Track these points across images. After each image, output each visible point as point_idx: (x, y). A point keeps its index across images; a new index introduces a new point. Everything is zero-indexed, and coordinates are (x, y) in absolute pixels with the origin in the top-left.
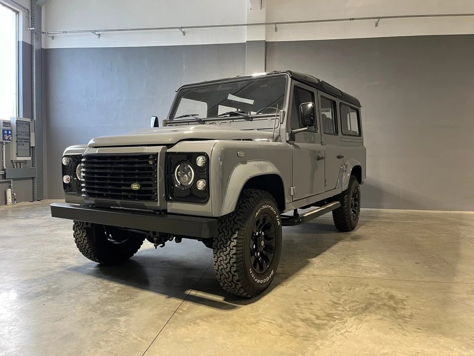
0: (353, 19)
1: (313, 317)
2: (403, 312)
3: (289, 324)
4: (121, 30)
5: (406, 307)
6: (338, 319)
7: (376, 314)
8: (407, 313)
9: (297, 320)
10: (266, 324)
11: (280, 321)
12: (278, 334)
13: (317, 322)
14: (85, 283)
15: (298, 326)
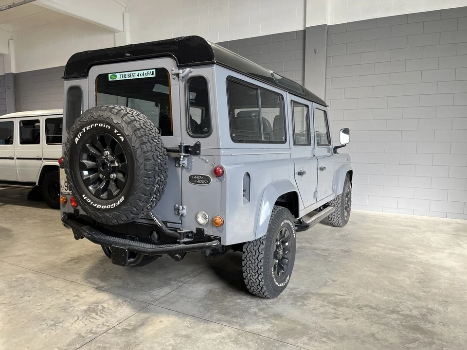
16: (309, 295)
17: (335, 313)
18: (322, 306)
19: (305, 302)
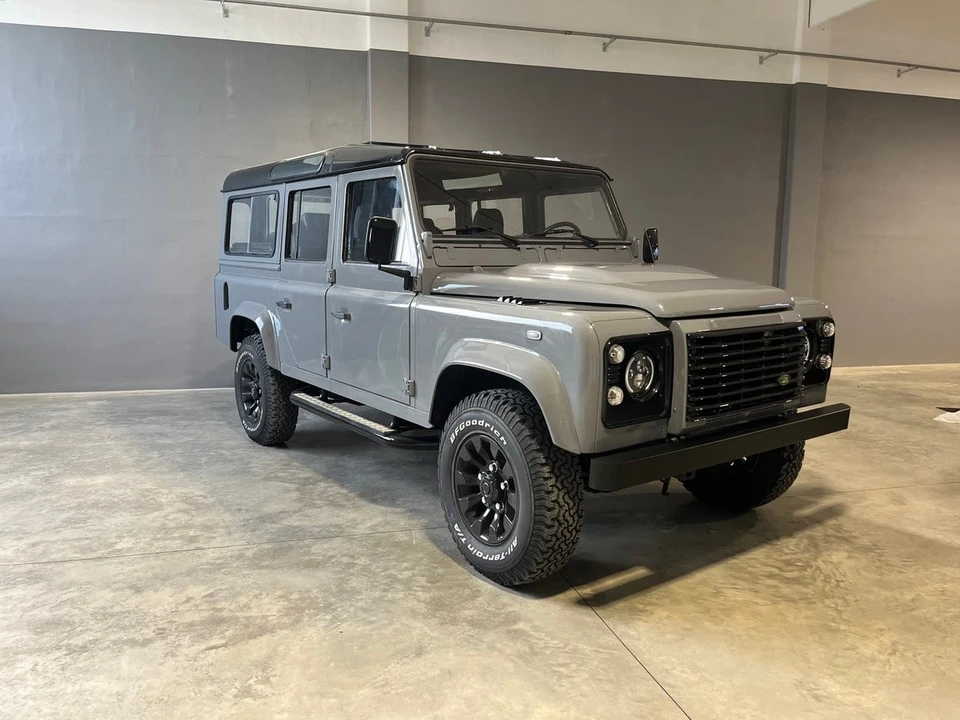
6: (806, 566)
17: (214, 602)
18: (247, 606)
19: (286, 603)
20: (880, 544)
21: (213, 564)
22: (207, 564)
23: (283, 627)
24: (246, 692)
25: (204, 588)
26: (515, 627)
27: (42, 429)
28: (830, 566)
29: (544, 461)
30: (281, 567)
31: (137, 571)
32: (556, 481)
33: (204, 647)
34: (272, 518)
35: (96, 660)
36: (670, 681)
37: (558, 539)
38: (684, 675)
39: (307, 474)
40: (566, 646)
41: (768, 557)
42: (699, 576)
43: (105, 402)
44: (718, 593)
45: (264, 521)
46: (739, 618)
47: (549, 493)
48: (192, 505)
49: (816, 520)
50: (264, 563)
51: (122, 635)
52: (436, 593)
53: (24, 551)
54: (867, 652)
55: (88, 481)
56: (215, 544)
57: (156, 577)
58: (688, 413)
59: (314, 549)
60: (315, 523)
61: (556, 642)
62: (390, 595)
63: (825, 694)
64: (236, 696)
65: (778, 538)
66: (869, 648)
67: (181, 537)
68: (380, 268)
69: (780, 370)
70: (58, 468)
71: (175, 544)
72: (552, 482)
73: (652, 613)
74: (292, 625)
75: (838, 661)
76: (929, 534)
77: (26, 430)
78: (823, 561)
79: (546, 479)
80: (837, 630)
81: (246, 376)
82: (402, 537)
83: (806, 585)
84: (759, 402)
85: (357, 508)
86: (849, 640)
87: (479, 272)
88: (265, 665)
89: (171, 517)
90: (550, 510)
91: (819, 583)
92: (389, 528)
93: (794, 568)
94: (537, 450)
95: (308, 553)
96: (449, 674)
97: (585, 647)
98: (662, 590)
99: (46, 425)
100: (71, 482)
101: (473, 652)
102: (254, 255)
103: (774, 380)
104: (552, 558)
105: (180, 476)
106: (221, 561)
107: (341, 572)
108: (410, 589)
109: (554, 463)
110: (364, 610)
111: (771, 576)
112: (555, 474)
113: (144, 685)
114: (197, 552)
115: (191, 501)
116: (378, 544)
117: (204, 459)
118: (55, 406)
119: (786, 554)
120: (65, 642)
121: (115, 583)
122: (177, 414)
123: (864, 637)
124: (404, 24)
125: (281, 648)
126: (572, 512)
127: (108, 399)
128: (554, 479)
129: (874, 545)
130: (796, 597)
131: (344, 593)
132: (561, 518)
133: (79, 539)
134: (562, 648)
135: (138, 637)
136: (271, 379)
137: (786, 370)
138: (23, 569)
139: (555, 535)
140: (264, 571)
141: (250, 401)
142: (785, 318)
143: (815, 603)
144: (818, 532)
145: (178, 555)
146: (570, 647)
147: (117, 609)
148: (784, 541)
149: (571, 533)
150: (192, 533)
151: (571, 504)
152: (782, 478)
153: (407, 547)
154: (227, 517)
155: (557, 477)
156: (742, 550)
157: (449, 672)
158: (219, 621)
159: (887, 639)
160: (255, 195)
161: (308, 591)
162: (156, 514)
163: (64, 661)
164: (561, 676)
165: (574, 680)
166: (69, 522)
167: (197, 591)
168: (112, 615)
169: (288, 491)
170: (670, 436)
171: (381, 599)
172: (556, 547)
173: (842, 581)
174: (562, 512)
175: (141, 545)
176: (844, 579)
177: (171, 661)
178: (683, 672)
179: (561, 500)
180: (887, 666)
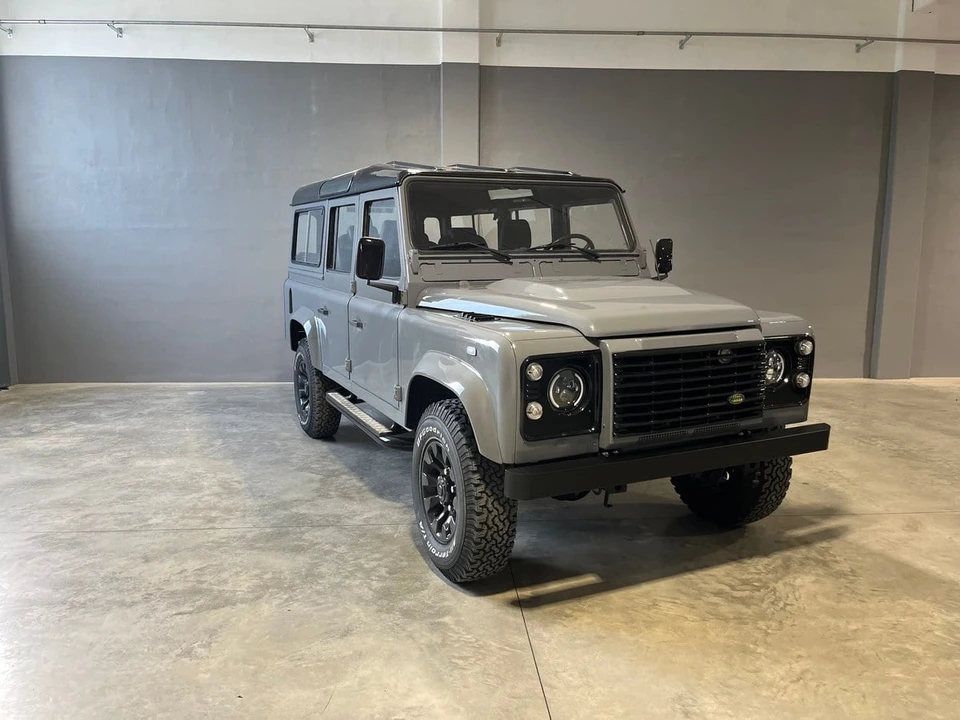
0: (643, 33)
1: (727, 589)
2: (838, 567)
3: (700, 602)
4: (173, 23)
5: (838, 558)
6: (762, 587)
7: (806, 574)
8: (845, 567)
9: (708, 595)
10: (669, 605)
11: (684, 598)
12: (698, 619)
13: (736, 594)
14: (316, 565)
15: (716, 604)
16: (250, 596)
17: (201, 575)
18: (225, 582)
19: (258, 581)
20: (859, 571)
21: (216, 542)
22: (212, 542)
23: (243, 601)
24: (188, 653)
25: (199, 562)
26: (440, 620)
27: (141, 415)
28: (788, 589)
29: (475, 469)
30: (270, 549)
31: (154, 543)
32: (486, 488)
33: (174, 612)
34: (285, 505)
35: (89, 615)
36: (554, 682)
37: (488, 542)
38: (570, 678)
39: (337, 466)
40: (477, 641)
41: (728, 575)
42: (645, 587)
43: (202, 393)
44: (655, 605)
45: (277, 508)
46: (659, 631)
47: (478, 498)
48: (227, 489)
49: (805, 542)
50: (258, 545)
51: (117, 597)
52: (389, 583)
53: (76, 522)
54: (769, 676)
55: (154, 463)
56: (228, 524)
57: (167, 550)
58: (615, 429)
59: (306, 536)
60: (320, 512)
61: (469, 637)
62: (348, 581)
63: (698, 711)
64: (178, 655)
65: (751, 556)
66: (774, 673)
67: (204, 518)
68: (369, 284)
69: (732, 390)
70: (137, 450)
71: (194, 523)
72: (480, 489)
73: (576, 619)
74: (252, 600)
75: (734, 682)
76: (921, 564)
77: (128, 415)
78: (785, 584)
79: (477, 485)
80: (753, 652)
81: (302, 374)
82: (388, 530)
83: (748, 605)
84: (703, 421)
85: (363, 500)
86: (758, 663)
87: (465, 286)
88: (212, 633)
89: (203, 499)
90: (479, 514)
91: (764, 605)
92: (380, 521)
93: (749, 588)
94: (470, 458)
95: (300, 539)
96: (360, 655)
97: (492, 643)
98: (600, 598)
99: (147, 411)
100: (140, 463)
101: (391, 639)
102: (308, 264)
103: (725, 399)
104: (484, 560)
105: (230, 462)
106: (224, 540)
107: (317, 558)
108: (368, 578)
109: (485, 471)
110: (319, 593)
111: (718, 594)
112: (485, 481)
113: (113, 640)
114: (211, 532)
115: (227, 486)
116: (363, 536)
117: (256, 448)
118: (161, 395)
119: (751, 573)
120: (70, 600)
121: (133, 552)
122: (256, 406)
123: (777, 661)
124: (475, 37)
125: (234, 619)
126: (502, 518)
127: (208, 390)
128: (483, 486)
129: (852, 571)
130: (731, 616)
131: (310, 576)
132: (490, 523)
133: (124, 513)
134: (470, 643)
135: (128, 600)
136: (316, 378)
137: (740, 389)
138: (69, 536)
139: (484, 538)
140: (255, 552)
141: (304, 397)
142: (742, 336)
143: (747, 624)
144: (800, 553)
145: (194, 533)
146: (480, 643)
147: (124, 575)
148: (756, 560)
149: (502, 537)
150: (214, 514)
151: (501, 510)
152: (765, 496)
153: (387, 539)
154: (249, 502)
155: (487, 484)
156: (707, 566)
157: (360, 654)
158: (196, 592)
159: (798, 667)
160: (311, 209)
161: (281, 572)
162: (194, 495)
163: (64, 614)
164: (456, 666)
165: (465, 672)
166: (124, 499)
167: (192, 565)
168: (117, 580)
169: (312, 481)
170: (602, 450)
171: (339, 584)
172: (487, 549)
173: (792, 605)
174: (491, 517)
175: (169, 522)
176: (794, 602)
177: (143, 620)
178: (571, 675)
179: (490, 506)
180: (781, 693)
